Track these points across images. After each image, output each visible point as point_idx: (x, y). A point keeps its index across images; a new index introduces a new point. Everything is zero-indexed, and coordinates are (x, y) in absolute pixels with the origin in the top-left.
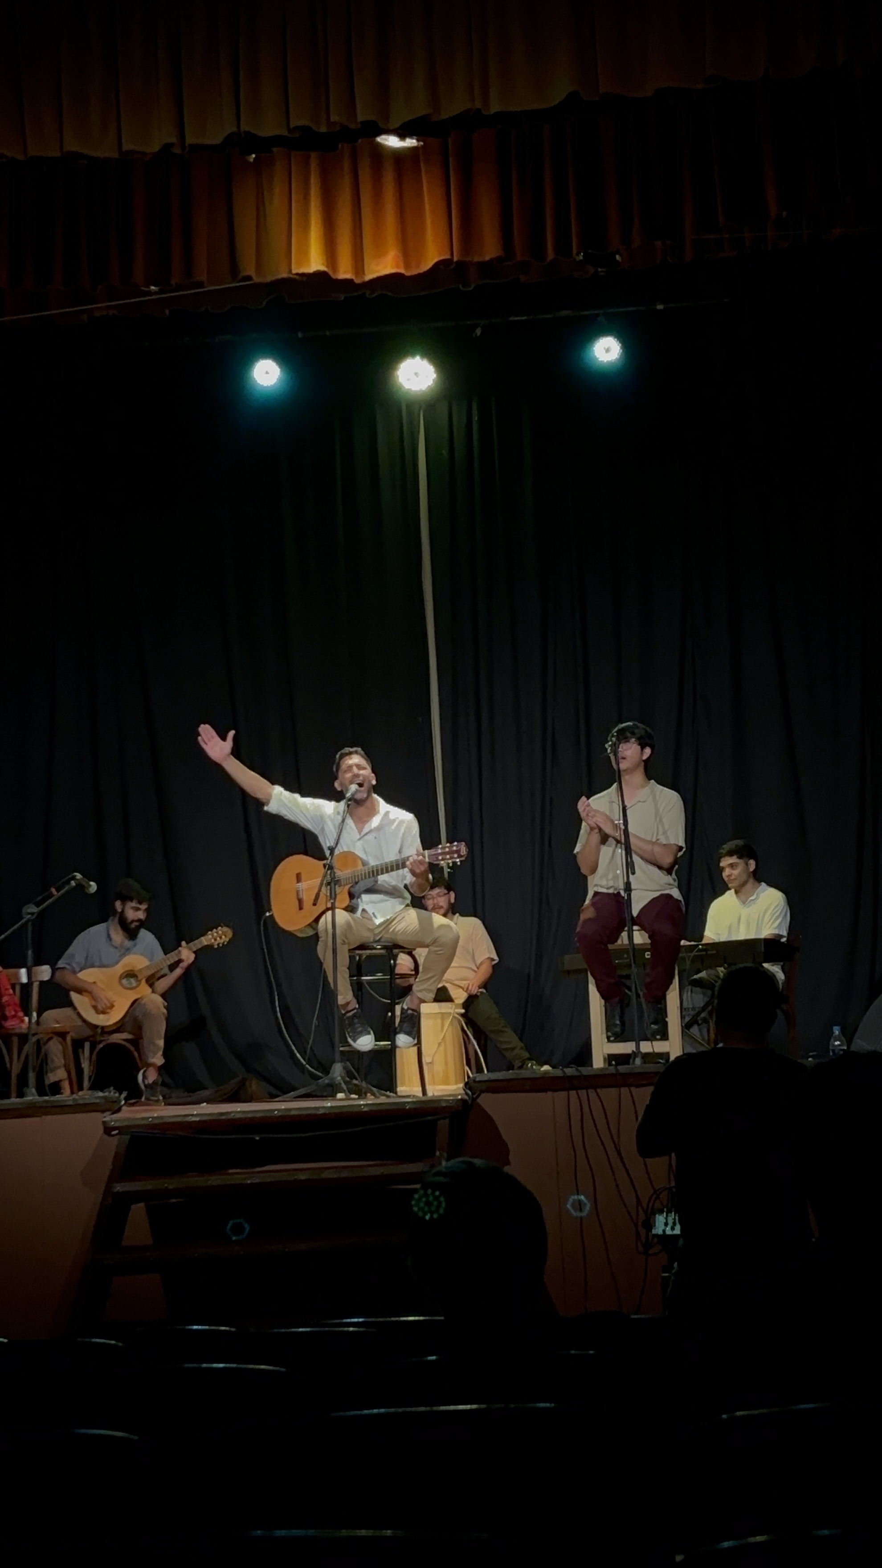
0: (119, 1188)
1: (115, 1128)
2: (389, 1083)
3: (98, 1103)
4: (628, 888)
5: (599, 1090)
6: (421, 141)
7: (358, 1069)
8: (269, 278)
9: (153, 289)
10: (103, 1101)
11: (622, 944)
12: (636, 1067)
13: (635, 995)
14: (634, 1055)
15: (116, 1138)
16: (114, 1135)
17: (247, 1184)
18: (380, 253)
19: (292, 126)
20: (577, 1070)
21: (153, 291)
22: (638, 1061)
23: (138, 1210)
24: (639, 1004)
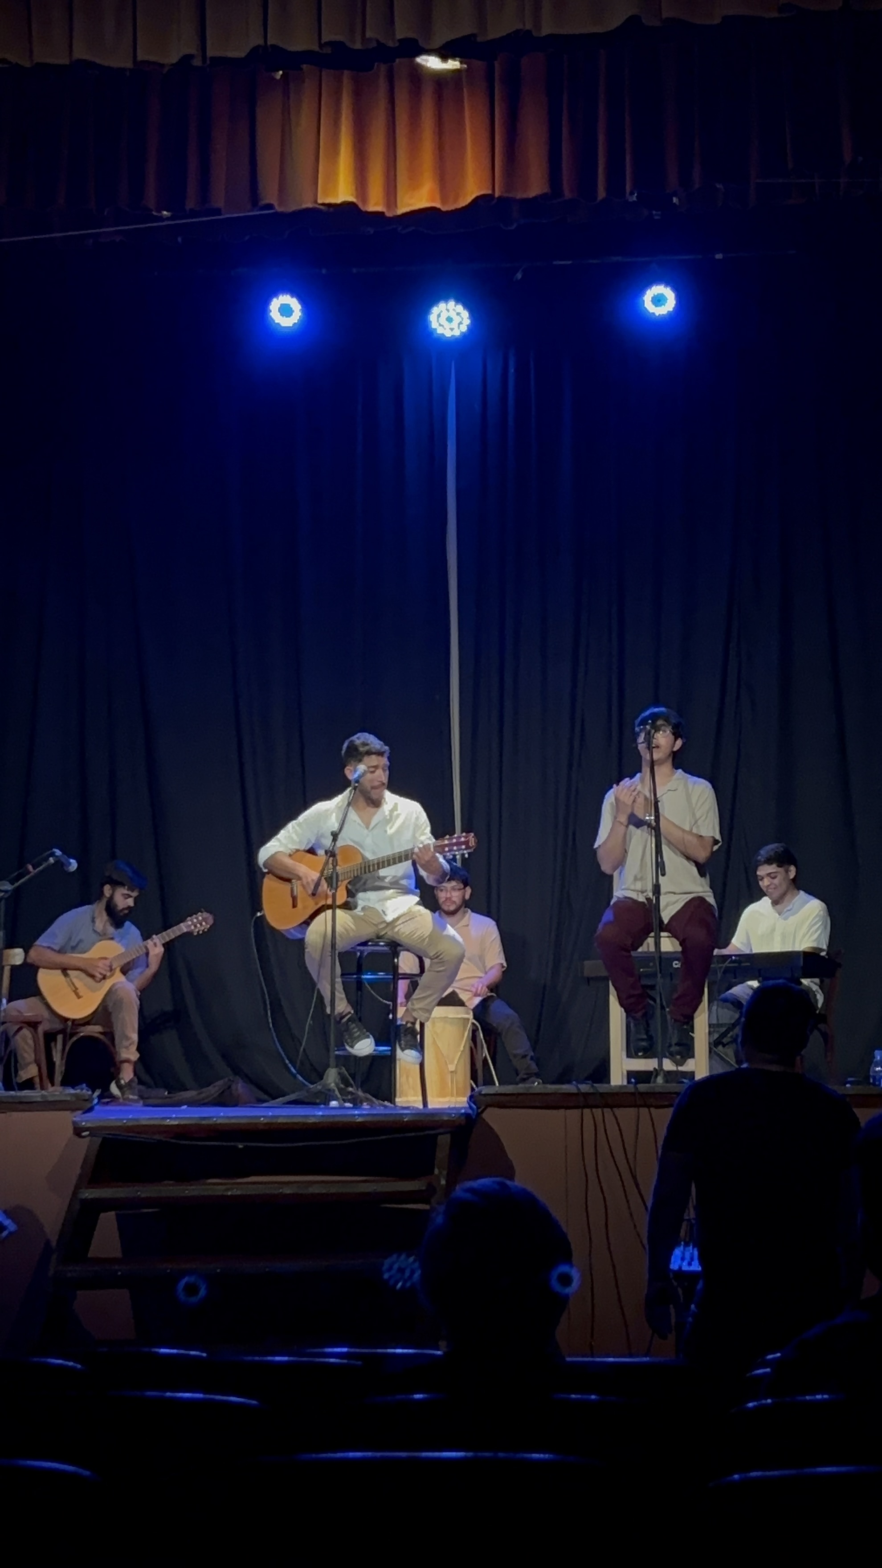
0: (88, 1194)
1: (87, 1129)
2: (386, 1091)
3: (69, 1101)
4: (657, 889)
5: (615, 1109)
6: (465, 64)
7: (355, 1074)
8: (292, 208)
9: (165, 215)
10: (74, 1099)
11: (648, 952)
12: (658, 1086)
13: (659, 1006)
14: (656, 1073)
15: (88, 1139)
16: (84, 1137)
17: (228, 1196)
18: (414, 183)
19: (323, 42)
20: (593, 1086)
21: (164, 217)
22: (660, 1080)
23: (108, 1220)
24: (664, 1017)
